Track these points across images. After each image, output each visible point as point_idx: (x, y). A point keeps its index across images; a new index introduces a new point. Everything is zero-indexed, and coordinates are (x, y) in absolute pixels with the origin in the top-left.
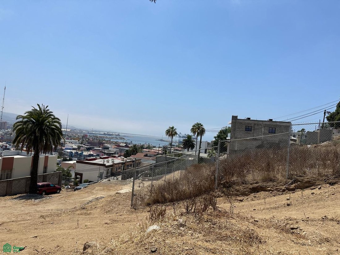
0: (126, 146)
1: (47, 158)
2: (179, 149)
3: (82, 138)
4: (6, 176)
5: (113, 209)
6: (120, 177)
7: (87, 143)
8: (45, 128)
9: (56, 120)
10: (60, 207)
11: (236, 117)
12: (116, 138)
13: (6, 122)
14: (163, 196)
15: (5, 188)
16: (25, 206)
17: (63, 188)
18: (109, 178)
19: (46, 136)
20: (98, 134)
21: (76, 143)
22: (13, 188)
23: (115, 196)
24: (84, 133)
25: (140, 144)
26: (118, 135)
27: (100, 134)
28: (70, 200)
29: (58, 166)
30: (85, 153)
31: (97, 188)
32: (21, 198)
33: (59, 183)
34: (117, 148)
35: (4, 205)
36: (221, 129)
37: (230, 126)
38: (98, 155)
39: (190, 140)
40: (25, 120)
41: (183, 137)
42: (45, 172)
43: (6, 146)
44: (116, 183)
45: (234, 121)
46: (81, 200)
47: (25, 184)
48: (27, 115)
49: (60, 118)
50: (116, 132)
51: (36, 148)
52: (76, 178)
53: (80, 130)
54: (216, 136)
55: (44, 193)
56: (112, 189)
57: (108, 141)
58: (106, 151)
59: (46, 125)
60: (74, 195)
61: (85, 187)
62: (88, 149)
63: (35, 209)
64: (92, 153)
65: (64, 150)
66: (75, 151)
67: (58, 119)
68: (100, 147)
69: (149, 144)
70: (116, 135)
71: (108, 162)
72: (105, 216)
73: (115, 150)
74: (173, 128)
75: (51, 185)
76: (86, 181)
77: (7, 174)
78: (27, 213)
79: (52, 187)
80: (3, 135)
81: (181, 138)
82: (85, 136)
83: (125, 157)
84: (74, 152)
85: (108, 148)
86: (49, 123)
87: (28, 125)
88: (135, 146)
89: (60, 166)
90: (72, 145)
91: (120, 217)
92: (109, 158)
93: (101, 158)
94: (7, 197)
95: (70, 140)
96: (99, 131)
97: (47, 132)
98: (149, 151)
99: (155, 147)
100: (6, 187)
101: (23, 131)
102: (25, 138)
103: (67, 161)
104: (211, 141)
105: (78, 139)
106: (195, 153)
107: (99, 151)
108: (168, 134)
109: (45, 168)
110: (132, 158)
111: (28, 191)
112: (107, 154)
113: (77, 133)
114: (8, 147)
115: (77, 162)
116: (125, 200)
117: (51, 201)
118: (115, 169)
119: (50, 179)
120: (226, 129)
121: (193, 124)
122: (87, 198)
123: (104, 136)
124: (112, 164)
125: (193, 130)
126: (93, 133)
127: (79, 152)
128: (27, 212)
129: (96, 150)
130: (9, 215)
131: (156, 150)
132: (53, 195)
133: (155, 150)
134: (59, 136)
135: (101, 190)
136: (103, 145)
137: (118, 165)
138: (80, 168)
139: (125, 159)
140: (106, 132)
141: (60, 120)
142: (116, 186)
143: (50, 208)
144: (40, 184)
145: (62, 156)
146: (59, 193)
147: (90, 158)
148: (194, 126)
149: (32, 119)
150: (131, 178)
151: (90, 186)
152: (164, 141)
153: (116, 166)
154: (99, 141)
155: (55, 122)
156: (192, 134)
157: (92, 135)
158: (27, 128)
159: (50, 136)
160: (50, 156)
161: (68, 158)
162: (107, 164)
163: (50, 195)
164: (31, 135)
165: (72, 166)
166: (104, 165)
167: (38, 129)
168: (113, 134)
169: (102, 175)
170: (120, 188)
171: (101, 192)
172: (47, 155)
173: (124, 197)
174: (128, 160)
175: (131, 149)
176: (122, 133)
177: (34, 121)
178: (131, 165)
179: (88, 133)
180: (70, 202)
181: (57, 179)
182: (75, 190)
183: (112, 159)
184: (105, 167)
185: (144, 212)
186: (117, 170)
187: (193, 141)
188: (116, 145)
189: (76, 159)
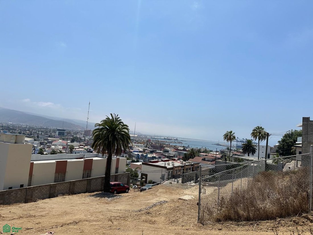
0: (184, 150)
1: (118, 160)
2: (238, 153)
3: (147, 143)
4: (87, 175)
5: (177, 219)
6: (180, 180)
7: (150, 146)
8: (116, 134)
9: (125, 127)
10: (128, 207)
11: (308, 118)
12: (175, 142)
13: (90, 130)
14: (237, 213)
15: (86, 186)
16: (99, 204)
17: (131, 188)
18: (171, 180)
19: (117, 140)
20: (159, 139)
21: (141, 146)
22: (92, 186)
23: (178, 202)
24: (148, 138)
25: (197, 148)
26: (177, 140)
27: (161, 139)
28: (136, 201)
29: (128, 167)
30: (149, 156)
31: (160, 190)
32: (97, 196)
33: (128, 183)
34: (176, 151)
35: (84, 202)
36: (285, 133)
37: (301, 128)
38: (160, 158)
39: (250, 145)
40: (101, 127)
41: (241, 141)
42: (116, 172)
43: (90, 149)
44: (178, 186)
45: (305, 123)
46: (146, 202)
47: (101, 183)
48: (103, 123)
49: (128, 125)
50: (175, 137)
51: (109, 151)
52: (142, 178)
53: (145, 136)
54: (280, 140)
55: (115, 192)
56: (173, 192)
57: (168, 145)
58: (167, 154)
59: (118, 132)
60: (140, 197)
61: (150, 188)
62: (152, 152)
63: (107, 208)
64: (154, 155)
65: (133, 153)
66: (141, 153)
67: (126, 126)
68: (161, 150)
69: (205, 148)
70: (175, 140)
71: (169, 164)
72: (170, 228)
73: (174, 153)
74: (231, 132)
75: (121, 184)
76: (150, 182)
77: (88, 174)
78: (100, 212)
79: (122, 186)
80: (88, 140)
81: (239, 143)
82: (149, 141)
83: (184, 161)
84: (140, 155)
85: (168, 151)
86: (120, 129)
87: (103, 132)
88: (192, 150)
89: (130, 167)
90: (139, 148)
91: (186, 231)
92: (170, 160)
93: (162, 161)
94: (87, 194)
95: (137, 144)
96: (161, 137)
97: (118, 137)
98: (206, 155)
99: (211, 151)
100: (86, 184)
101: (99, 136)
102: (101, 143)
103: (135, 162)
104: (274, 146)
105: (143, 143)
106: (258, 158)
107: (160, 154)
108: (226, 138)
109: (117, 169)
110: (191, 161)
111: (103, 189)
112: (168, 157)
113: (142, 138)
114: (91, 150)
115: (143, 164)
116: (189, 209)
117: (121, 201)
118: (176, 171)
119: (120, 179)
120: (292, 133)
121: (253, 128)
122: (152, 200)
123: (164, 140)
124: (172, 167)
125: (254, 134)
126: (156, 138)
127: (144, 155)
128: (100, 210)
129: (158, 152)
130: (86, 212)
131: (214, 154)
132: (123, 194)
133: (212, 154)
134: (128, 140)
135: (164, 193)
136: (163, 149)
137: (178, 168)
138: (146, 169)
139: (184, 162)
140: (166, 137)
141: (128, 127)
142: (177, 189)
143: (119, 208)
144: (112, 183)
145: (131, 158)
146: (128, 192)
147: (153, 160)
148: (254, 130)
149: (106, 126)
150: (190, 182)
151: (154, 188)
152: (221, 145)
153: (176, 169)
154: (161, 145)
155: (124, 128)
156: (253, 138)
157: (155, 140)
158: (102, 134)
159: (120, 141)
160: (121, 158)
161: (136, 160)
162: (168, 167)
163: (120, 194)
164: (105, 140)
165: (139, 167)
166: (165, 167)
167: (111, 135)
168: (172, 138)
169: (164, 176)
170: (182, 192)
171: (164, 195)
172: (118, 157)
173: (188, 206)
174: (187, 163)
175: (189, 153)
176: (180, 138)
177: (108, 128)
178: (190, 169)
179: (152, 138)
180: (136, 203)
181: (126, 179)
182: (141, 191)
183: (172, 162)
184: (166, 169)
185: (214, 230)
186: (177, 173)
187: (253, 146)
188: (175, 149)
189: (142, 161)
